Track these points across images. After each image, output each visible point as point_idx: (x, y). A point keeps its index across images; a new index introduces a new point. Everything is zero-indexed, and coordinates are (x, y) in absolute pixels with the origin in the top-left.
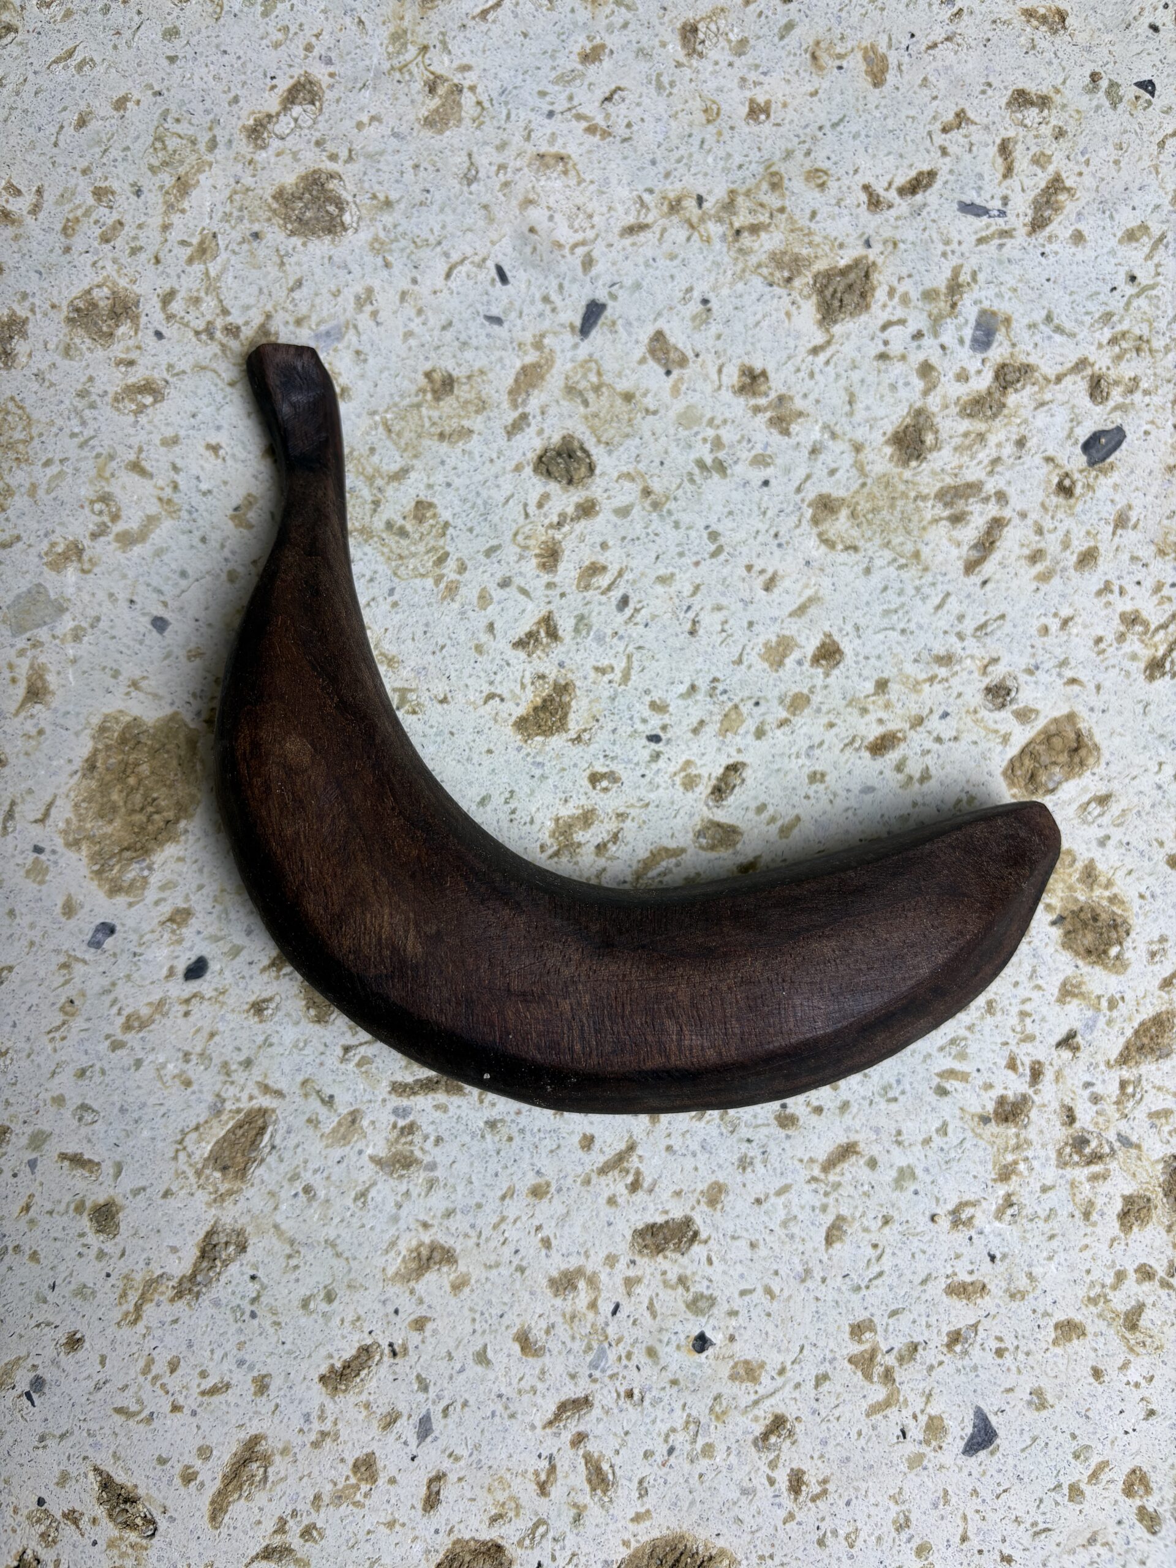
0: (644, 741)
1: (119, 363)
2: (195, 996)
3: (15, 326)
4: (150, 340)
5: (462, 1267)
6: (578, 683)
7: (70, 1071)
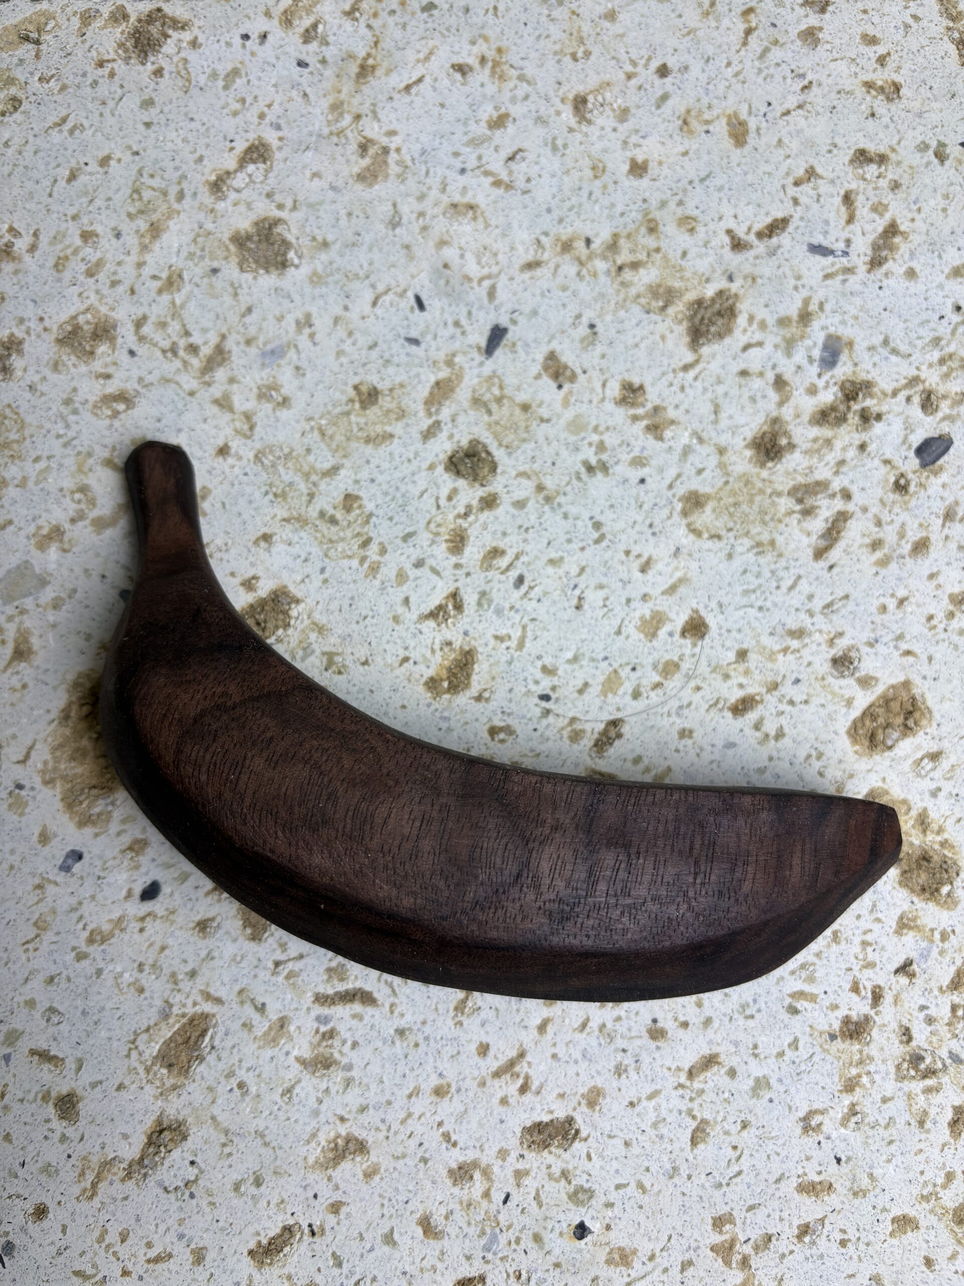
0: (536, 700)
1: (99, 376)
2: (149, 914)
3: (13, 345)
4: (124, 358)
5: (373, 1158)
6: (480, 649)
7: (41, 977)
